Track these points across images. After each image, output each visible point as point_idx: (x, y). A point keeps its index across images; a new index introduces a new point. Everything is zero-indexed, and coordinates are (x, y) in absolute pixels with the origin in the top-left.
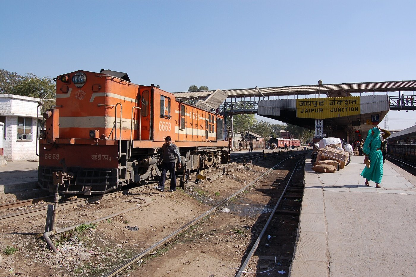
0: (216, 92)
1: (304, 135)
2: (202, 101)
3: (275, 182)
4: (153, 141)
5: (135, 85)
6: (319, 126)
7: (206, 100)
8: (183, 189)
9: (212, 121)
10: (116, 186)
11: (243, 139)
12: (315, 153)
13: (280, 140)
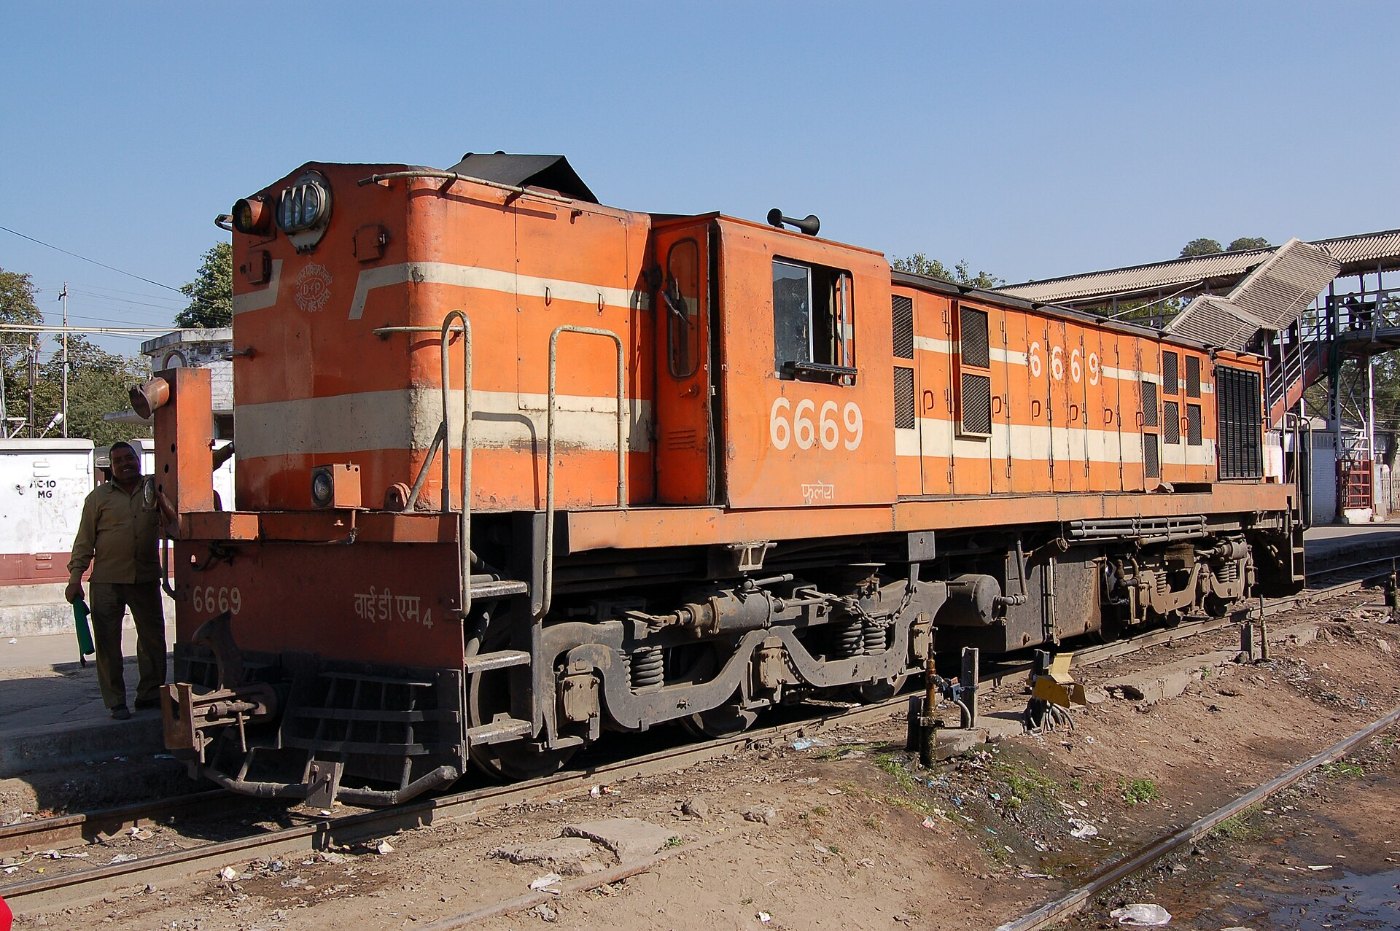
0: (1279, 253)
2: (1210, 297)
4: (728, 510)
5: (622, 216)
7: (1234, 295)
8: (926, 761)
9: (1182, 384)
10: (455, 761)
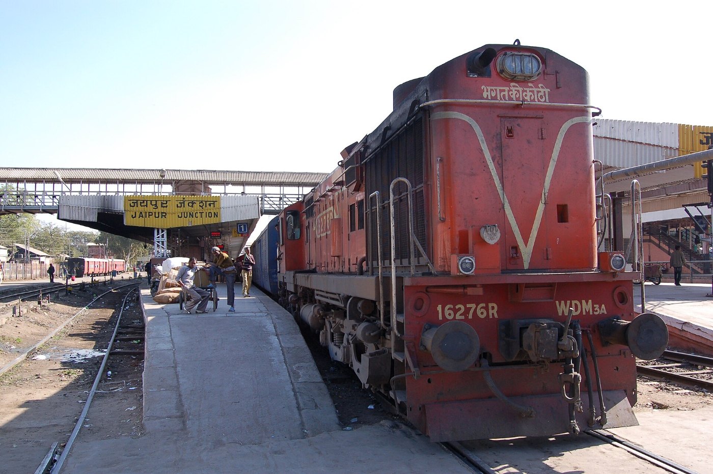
1: (131, 251)
3: (96, 324)
6: (161, 239)
11: (10, 260)
12: (157, 280)
13: (88, 262)
